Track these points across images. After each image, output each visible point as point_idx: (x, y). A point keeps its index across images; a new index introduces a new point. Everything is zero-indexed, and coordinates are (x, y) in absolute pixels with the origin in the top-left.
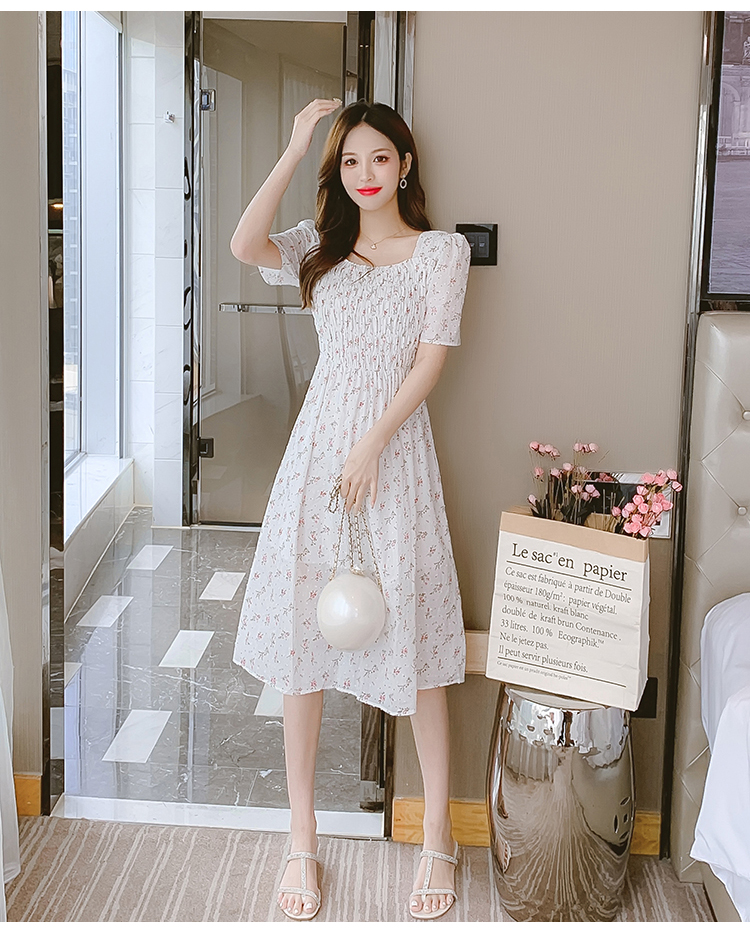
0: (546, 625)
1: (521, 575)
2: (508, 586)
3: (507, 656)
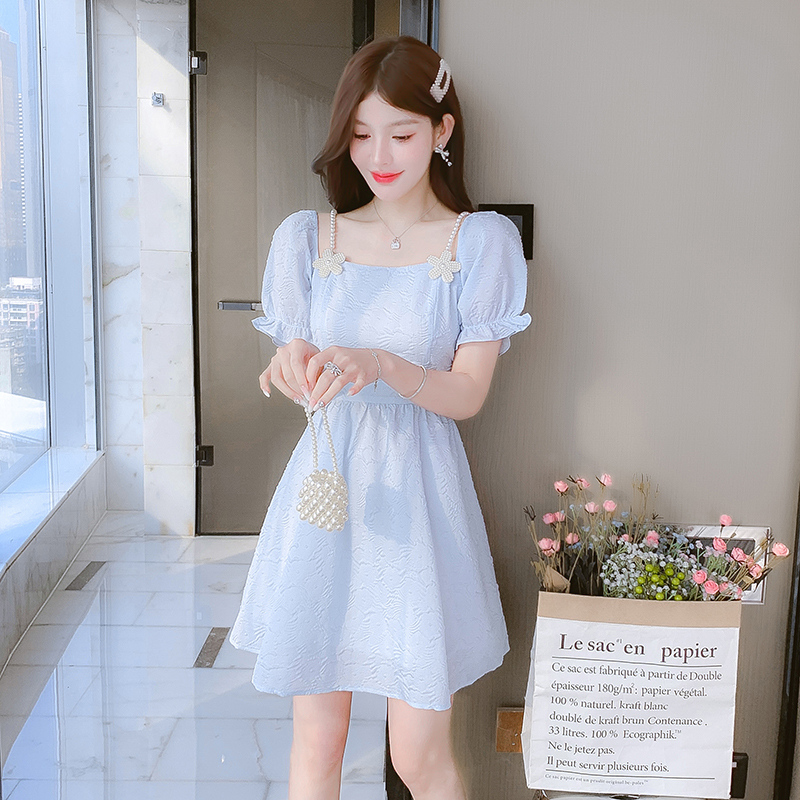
0: (607, 728)
1: (575, 670)
2: (557, 686)
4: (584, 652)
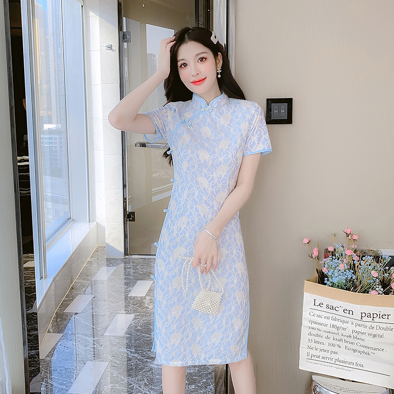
0: (337, 343)
1: (320, 316)
2: (312, 322)
3: (312, 358)
4: (324, 308)
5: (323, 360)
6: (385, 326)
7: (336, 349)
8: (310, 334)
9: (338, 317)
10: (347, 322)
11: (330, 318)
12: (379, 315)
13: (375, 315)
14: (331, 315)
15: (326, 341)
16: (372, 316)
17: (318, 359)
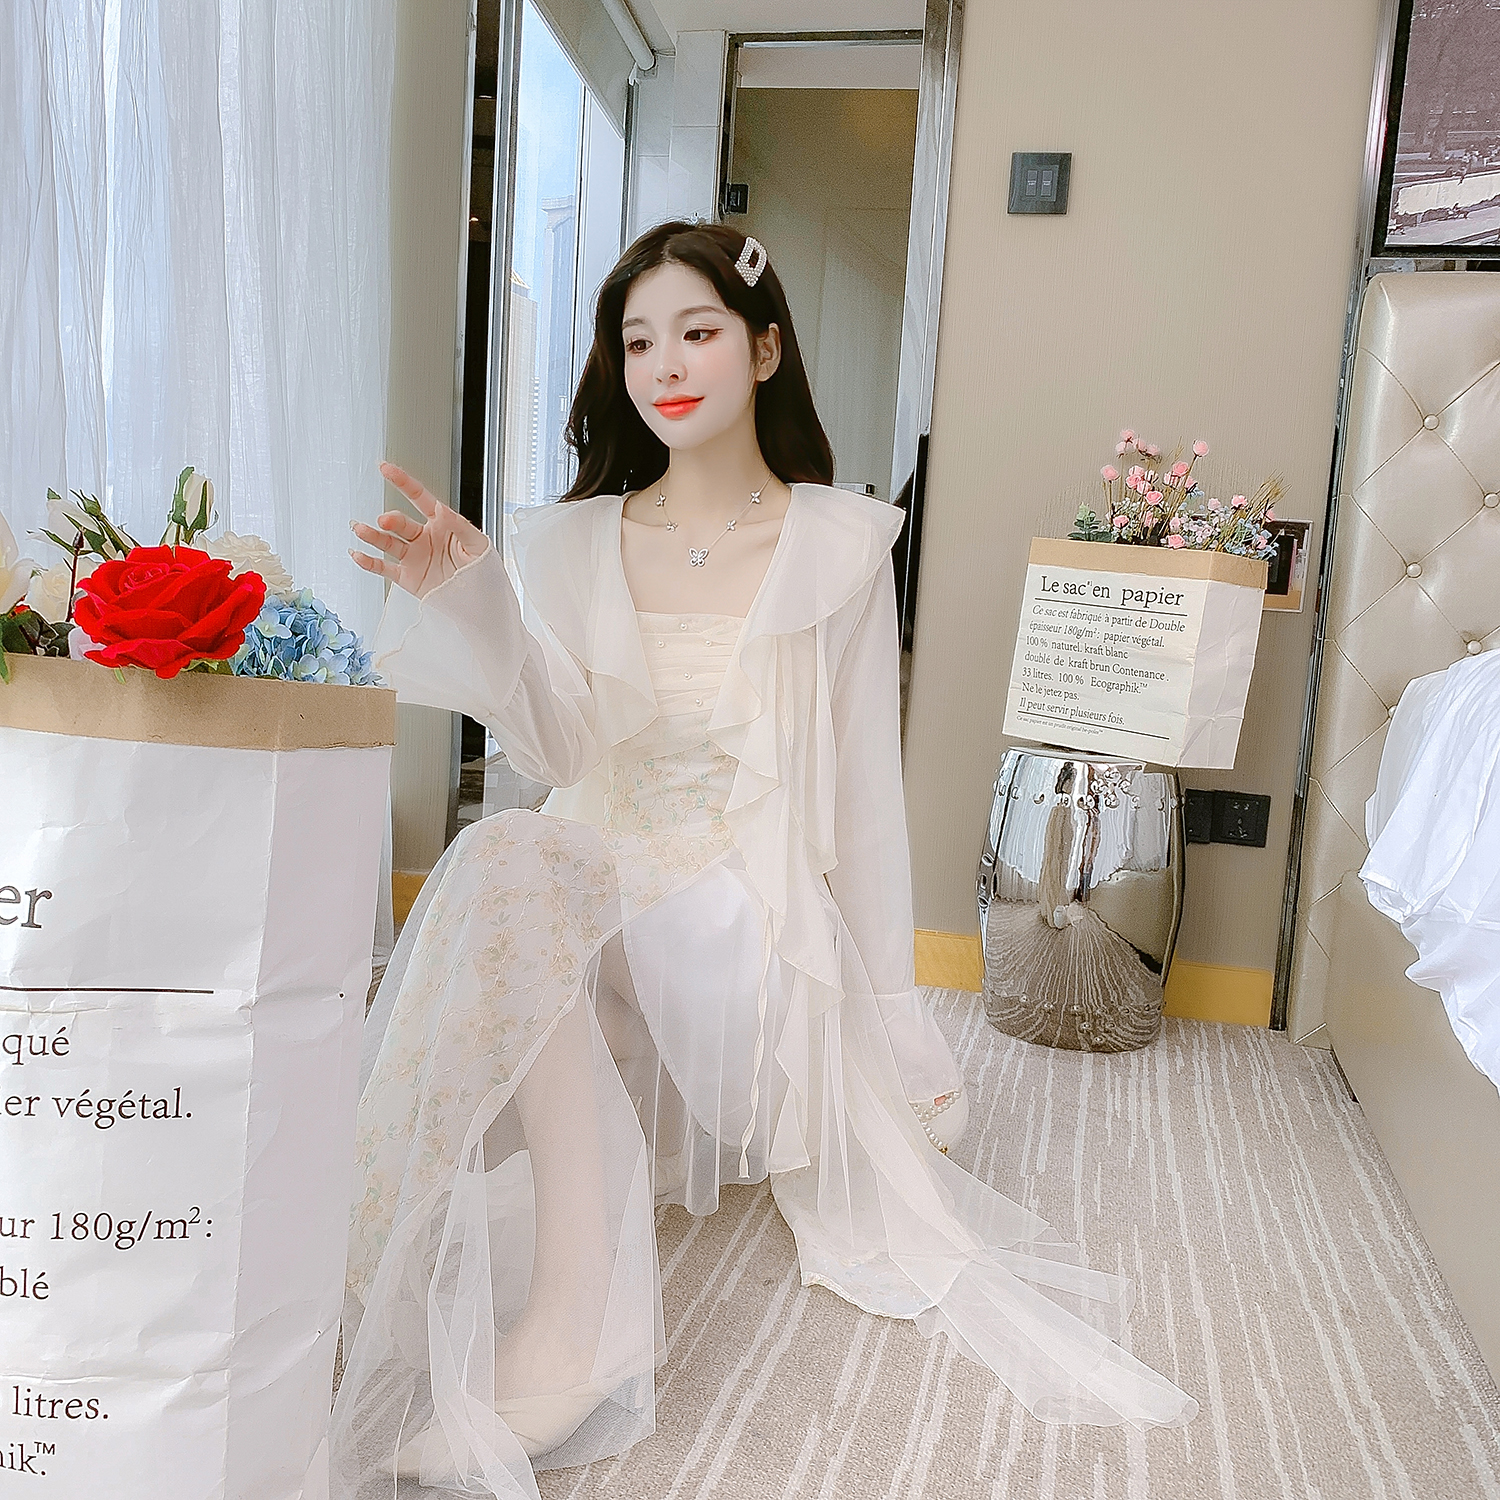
0: (1075, 671)
1: (1050, 613)
2: (1035, 626)
3: (1029, 710)
4: (1060, 595)
5: (1049, 713)
6: (1168, 620)
7: (1073, 687)
8: (1029, 657)
9: (1084, 610)
10: (1098, 619)
11: (1069, 615)
12: (1159, 596)
13: (1152, 597)
14: (1070, 608)
15: (1056, 671)
16: (1144, 598)
17: (1041, 712)
